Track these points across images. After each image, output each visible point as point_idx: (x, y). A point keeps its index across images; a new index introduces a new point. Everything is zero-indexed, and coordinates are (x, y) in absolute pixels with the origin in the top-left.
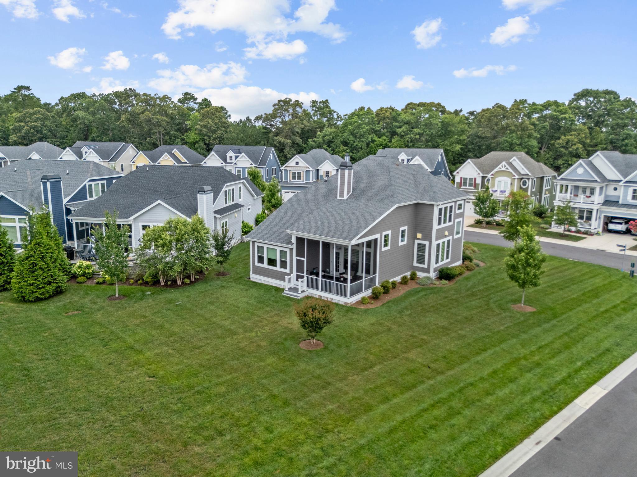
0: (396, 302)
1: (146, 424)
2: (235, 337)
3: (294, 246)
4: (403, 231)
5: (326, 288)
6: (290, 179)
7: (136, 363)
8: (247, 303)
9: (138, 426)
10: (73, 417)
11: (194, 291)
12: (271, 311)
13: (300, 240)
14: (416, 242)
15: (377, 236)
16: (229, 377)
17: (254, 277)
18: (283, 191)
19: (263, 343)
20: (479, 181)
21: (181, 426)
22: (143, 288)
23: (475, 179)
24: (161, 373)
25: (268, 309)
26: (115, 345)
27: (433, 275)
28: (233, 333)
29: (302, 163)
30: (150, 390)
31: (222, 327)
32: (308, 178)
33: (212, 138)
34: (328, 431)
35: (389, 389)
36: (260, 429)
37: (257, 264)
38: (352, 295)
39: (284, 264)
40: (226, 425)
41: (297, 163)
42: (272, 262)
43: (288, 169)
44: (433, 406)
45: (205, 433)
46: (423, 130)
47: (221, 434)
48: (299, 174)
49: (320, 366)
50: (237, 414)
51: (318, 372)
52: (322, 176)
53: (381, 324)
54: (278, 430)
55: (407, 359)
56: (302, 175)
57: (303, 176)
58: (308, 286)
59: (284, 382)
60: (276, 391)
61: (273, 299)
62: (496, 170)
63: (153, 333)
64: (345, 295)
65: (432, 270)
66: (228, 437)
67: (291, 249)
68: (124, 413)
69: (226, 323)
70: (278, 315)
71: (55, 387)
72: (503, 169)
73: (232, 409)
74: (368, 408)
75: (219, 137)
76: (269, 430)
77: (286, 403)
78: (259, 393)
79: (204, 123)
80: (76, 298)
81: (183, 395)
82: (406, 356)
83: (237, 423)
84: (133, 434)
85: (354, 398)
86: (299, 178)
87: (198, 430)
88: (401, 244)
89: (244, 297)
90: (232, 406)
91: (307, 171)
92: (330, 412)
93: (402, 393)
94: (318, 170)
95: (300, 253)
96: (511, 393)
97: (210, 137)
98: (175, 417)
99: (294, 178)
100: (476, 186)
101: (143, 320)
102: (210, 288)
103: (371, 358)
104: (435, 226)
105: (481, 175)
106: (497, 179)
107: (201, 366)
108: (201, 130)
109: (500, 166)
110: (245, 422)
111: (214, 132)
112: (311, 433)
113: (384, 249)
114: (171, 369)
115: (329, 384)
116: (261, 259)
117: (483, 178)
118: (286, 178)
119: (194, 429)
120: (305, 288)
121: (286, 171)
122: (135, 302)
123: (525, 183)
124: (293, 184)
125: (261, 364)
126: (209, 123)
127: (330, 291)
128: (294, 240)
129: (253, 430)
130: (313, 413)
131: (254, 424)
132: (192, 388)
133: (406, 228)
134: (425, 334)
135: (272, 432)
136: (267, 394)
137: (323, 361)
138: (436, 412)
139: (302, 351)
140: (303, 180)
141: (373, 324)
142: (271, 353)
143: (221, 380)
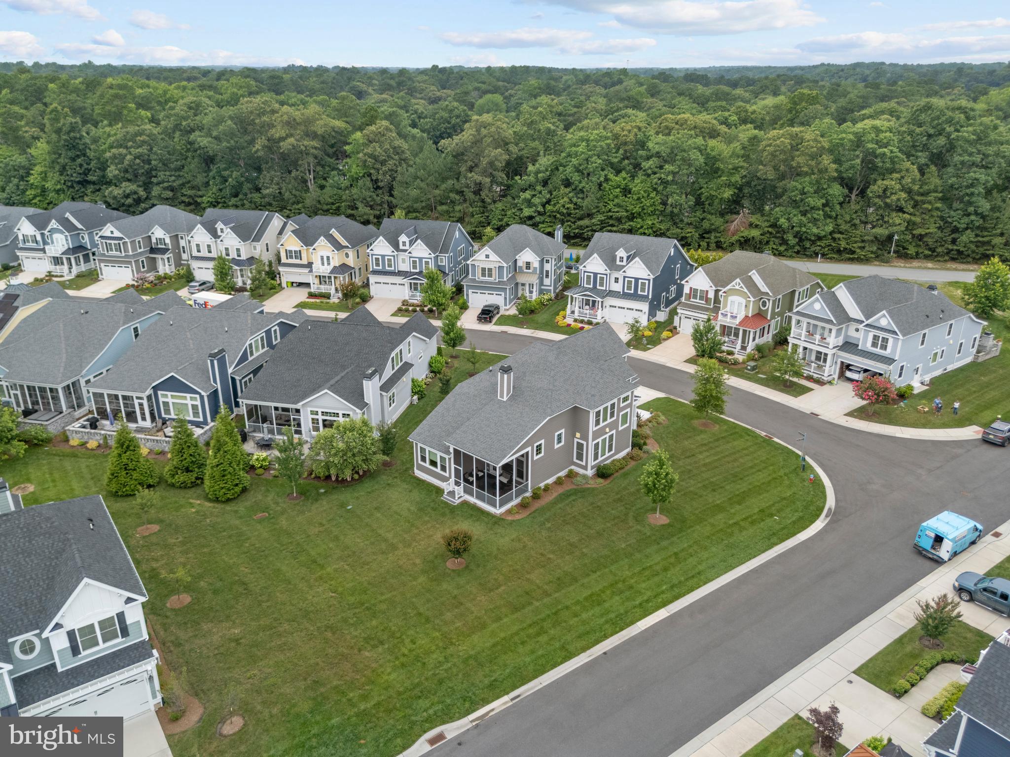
0: (542, 511)
1: (334, 633)
2: (396, 553)
3: (452, 456)
4: (560, 435)
5: (479, 497)
6: (479, 277)
7: (321, 578)
8: (409, 510)
9: (329, 634)
10: (286, 626)
11: (362, 491)
12: (428, 522)
13: (456, 452)
14: (576, 440)
15: (529, 449)
16: (389, 595)
17: (418, 473)
18: (470, 291)
19: (418, 561)
20: (711, 295)
21: (356, 636)
22: (316, 482)
23: (707, 292)
24: (340, 589)
25: (427, 519)
26: (303, 558)
27: (590, 472)
28: (394, 547)
29: (494, 257)
30: (334, 605)
31: (386, 540)
32: (501, 275)
33: (381, 172)
34: (452, 644)
35: (504, 610)
36: (407, 641)
37: (420, 462)
38: (500, 506)
39: (443, 468)
40: (385, 637)
41: (487, 256)
42: (434, 463)
43: (476, 264)
44: (530, 626)
45: (372, 643)
46: (679, 166)
47: (382, 643)
48: (490, 270)
49: (459, 587)
50: (393, 628)
51: (456, 592)
52: (521, 267)
53: (519, 540)
54: (420, 642)
55: (528, 580)
56: (493, 272)
57: (495, 273)
58: (465, 491)
59: (428, 601)
60: (421, 610)
61: (432, 505)
62: (729, 287)
63: (331, 545)
64: (495, 506)
65: (589, 467)
66: (386, 646)
67: (450, 459)
68: (319, 625)
69: (389, 536)
70: (433, 527)
71: (268, 601)
72: (737, 287)
73: (391, 624)
74: (484, 626)
75: (392, 170)
76: (413, 642)
77: (428, 620)
78: (409, 611)
79: (369, 150)
80: (260, 497)
81: (357, 611)
82: (528, 576)
83: (392, 635)
84: (326, 641)
85: (476, 617)
86: (490, 275)
87: (367, 639)
88: (556, 446)
89: (407, 501)
90: (391, 621)
91: (499, 267)
92: (456, 629)
93: (513, 613)
94: (516, 261)
95: (457, 462)
96: (593, 615)
97: (378, 170)
98: (352, 629)
99: (483, 275)
100: (707, 300)
101: (321, 529)
102: (376, 487)
103: (501, 578)
104: (592, 428)
105: (714, 288)
106: (731, 298)
107: (369, 584)
108: (366, 161)
109: (734, 283)
110: (398, 635)
111: (383, 163)
112: (441, 644)
113: (536, 458)
114: (347, 586)
115: (462, 604)
116: (423, 459)
117: (717, 292)
118: (474, 274)
119: (365, 639)
120: (462, 494)
121: (473, 265)
122: (312, 503)
123: (764, 304)
124: (482, 282)
125: (414, 583)
126: (375, 150)
127: (483, 500)
128: (452, 450)
129: (403, 641)
130: (445, 629)
131: (404, 637)
132: (363, 604)
133: (563, 431)
134: (553, 552)
135: (414, 643)
136: (415, 612)
137: (462, 581)
138: (531, 631)
139: (447, 570)
140: (495, 278)
141: (513, 540)
142: (424, 572)
143: (383, 598)
